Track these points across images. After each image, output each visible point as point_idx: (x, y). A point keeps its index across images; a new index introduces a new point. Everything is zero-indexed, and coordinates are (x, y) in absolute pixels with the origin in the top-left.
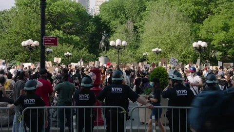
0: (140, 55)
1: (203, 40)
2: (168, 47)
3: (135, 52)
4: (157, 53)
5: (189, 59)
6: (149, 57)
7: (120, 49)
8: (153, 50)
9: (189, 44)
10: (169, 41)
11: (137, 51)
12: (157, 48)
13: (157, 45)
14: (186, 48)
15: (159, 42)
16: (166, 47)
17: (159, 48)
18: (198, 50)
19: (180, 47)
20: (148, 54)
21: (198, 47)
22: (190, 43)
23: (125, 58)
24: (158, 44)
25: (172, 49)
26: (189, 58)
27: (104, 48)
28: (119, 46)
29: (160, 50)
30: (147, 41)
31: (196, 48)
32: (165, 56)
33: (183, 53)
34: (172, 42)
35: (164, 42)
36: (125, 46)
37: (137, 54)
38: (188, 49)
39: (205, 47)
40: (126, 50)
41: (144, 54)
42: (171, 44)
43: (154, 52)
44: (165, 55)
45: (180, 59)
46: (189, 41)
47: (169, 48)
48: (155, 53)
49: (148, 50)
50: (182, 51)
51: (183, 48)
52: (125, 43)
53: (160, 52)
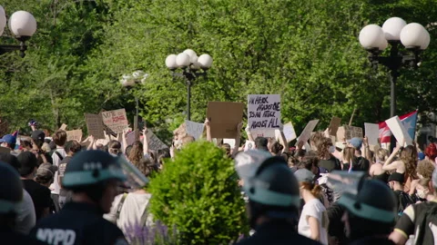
0: (106, 83)
1: (407, 15)
2: (243, 46)
3: (82, 68)
4: (191, 73)
5: (343, 109)
6: (153, 96)
8: (171, 60)
9: (342, 31)
10: (244, 16)
11: (92, 63)
12: (189, 52)
13: (187, 34)
14: (326, 54)
15: (200, 22)
16: (232, 47)
17: (200, 50)
18: (382, 61)
19: (296, 46)
20: (145, 78)
21: (384, 46)
22: (346, 28)
23: (27, 98)
24: (192, 33)
25: (261, 57)
26: (341, 99)
29: (203, 59)
30: (140, 15)
31: (374, 51)
32: (225, 88)
34: (261, 24)
35: (222, 21)
36: (23, 38)
37: (91, 80)
38: (336, 57)
39: (415, 49)
40: (31, 58)
41: (124, 81)
42: (257, 30)
43: (174, 69)
44: (226, 84)
45: (298, 107)
46: (343, 17)
47: (248, 53)
48: (180, 75)
49: (147, 62)
50: (309, 66)
51: (313, 51)
52: (27, 25)
53: (205, 69)
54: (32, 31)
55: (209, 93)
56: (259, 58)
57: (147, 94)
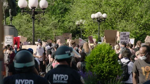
0: (71, 24)
2: (118, 10)
3: (63, 19)
4: (100, 20)
6: (87, 28)
7: (36, 13)
12: (99, 13)
14: (149, 13)
16: (114, 11)
17: (103, 12)
19: (138, 10)
20: (84, 22)
23: (45, 29)
24: (100, 6)
27: (7, 11)
28: (34, 8)
29: (104, 15)
32: (112, 25)
33: (143, 22)
34: (125, 2)
35: (111, 2)
36: (44, 9)
37: (66, 23)
40: (46, 16)
41: (77, 23)
42: (123, 5)
43: (94, 19)
44: (112, 23)
45: (138, 31)
47: (120, 13)
48: (96, 21)
49: (85, 16)
50: (142, 17)
51: (144, 12)
52: (45, 4)
53: (105, 19)
54: (47, 6)
55: (106, 26)
56: (124, 14)
57: (85, 27)
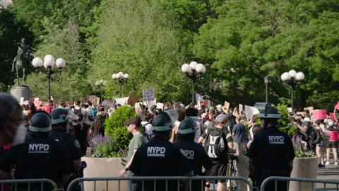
1: (198, 61)
2: (141, 71)
4: (121, 81)
5: (176, 94)
6: (107, 89)
7: (52, 72)
8: (114, 76)
9: (176, 66)
10: (141, 60)
12: (121, 73)
13: (120, 67)
14: (171, 74)
15: (125, 62)
16: (137, 72)
17: (125, 73)
18: (190, 77)
19: (160, 71)
20: (105, 83)
21: (190, 72)
22: (177, 65)
24: (122, 66)
25: (147, 75)
26: (176, 90)
27: (20, 71)
28: (49, 67)
29: (126, 76)
30: (103, 59)
31: (187, 73)
32: (134, 87)
33: (165, 83)
34: (147, 63)
35: (133, 61)
36: (61, 68)
38: (174, 75)
39: (201, 73)
41: (97, 84)
42: (145, 65)
43: (115, 79)
44: (135, 84)
45: (160, 93)
46: (176, 61)
47: (142, 73)
48: (117, 81)
49: (106, 75)
50: (164, 79)
51: (166, 73)
52: (62, 63)
53: (127, 79)
54: (64, 65)
55: (128, 88)
56: (146, 75)
57: (106, 88)
